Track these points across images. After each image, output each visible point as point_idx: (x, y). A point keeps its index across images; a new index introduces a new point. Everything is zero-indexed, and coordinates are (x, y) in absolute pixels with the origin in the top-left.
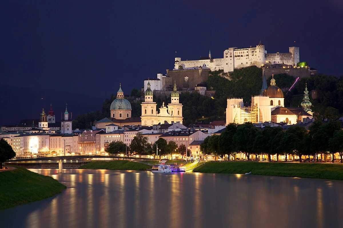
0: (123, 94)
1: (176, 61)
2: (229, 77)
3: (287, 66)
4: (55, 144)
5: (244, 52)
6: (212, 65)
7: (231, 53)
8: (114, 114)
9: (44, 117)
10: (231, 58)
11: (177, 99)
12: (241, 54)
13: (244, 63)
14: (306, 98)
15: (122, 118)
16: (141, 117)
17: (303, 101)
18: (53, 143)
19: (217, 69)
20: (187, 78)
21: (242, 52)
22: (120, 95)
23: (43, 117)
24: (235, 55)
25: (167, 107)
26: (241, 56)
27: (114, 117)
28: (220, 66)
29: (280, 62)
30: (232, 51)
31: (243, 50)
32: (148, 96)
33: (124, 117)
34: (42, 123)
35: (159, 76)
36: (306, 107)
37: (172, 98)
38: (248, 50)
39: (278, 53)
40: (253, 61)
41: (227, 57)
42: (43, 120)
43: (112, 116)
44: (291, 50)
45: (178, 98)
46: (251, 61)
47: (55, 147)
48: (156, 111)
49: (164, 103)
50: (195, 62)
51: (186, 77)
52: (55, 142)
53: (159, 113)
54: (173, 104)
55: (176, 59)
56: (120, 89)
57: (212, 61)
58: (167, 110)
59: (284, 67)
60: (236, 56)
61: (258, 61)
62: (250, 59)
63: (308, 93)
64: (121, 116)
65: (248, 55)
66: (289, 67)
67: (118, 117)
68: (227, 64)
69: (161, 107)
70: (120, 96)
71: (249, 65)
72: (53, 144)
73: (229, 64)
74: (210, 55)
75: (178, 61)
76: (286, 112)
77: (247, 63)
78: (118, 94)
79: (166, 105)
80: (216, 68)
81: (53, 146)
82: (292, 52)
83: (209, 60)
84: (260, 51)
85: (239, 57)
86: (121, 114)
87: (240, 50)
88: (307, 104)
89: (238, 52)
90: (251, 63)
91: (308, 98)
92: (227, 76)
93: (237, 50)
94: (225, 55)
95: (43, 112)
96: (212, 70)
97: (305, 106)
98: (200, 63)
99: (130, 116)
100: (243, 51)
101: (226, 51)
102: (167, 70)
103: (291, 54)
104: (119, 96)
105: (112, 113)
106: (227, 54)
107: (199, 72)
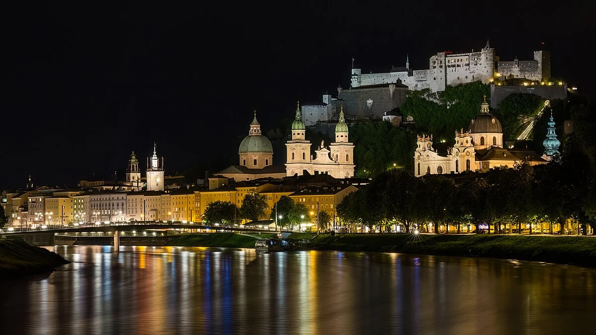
0: (259, 128)
1: (353, 75)
2: (438, 99)
3: (531, 81)
4: (134, 207)
5: (461, 60)
6: (411, 81)
7: (441, 62)
8: (244, 161)
9: (135, 165)
10: (441, 69)
11: (344, 136)
12: (457, 63)
13: (463, 77)
14: (551, 133)
15: (257, 167)
16: (285, 164)
17: (547, 137)
18: (131, 205)
19: (420, 88)
20: (370, 102)
21: (458, 60)
22: (255, 130)
23: (133, 166)
24: (447, 64)
25: (329, 149)
26: (457, 66)
27: (244, 164)
28: (424, 82)
29: (519, 75)
30: (443, 58)
31: (461, 56)
32: (296, 131)
33: (260, 165)
34: (132, 175)
35: (326, 98)
36: (551, 148)
37: (337, 134)
38: (469, 55)
39: (516, 62)
40: (475, 75)
41: (434, 67)
42: (133, 170)
43: (242, 164)
44: (538, 56)
45: (347, 134)
46: (472, 74)
47: (135, 212)
48: (311, 155)
49: (322, 143)
50: (384, 75)
51: (368, 100)
52: (134, 205)
53: (315, 158)
54: (338, 144)
55: (353, 71)
56: (255, 120)
57: (410, 74)
58: (329, 154)
59: (526, 84)
60: (449, 66)
61: (484, 74)
62: (472, 70)
63: (555, 126)
64: (255, 163)
65: (468, 65)
66: (533, 84)
67: (251, 166)
68: (435, 79)
69: (319, 149)
70: (255, 132)
71: (469, 80)
72: (131, 207)
73: (438, 79)
74: (407, 64)
75: (357, 75)
76: (505, 155)
77: (467, 77)
78: (251, 128)
79: (327, 146)
80: (416, 86)
81: (131, 210)
82: (538, 59)
83: (406, 73)
84: (487, 58)
85: (453, 67)
86: (255, 161)
87: (456, 56)
88: (552, 143)
89: (452, 59)
90: (473, 77)
91: (555, 134)
92: (435, 98)
93: (451, 56)
94: (431, 64)
95: (134, 157)
96: (411, 88)
97: (550, 146)
98: (391, 78)
99: (270, 163)
100: (460, 58)
101: (433, 58)
102: (339, 90)
103: (537, 62)
104: (253, 131)
105: (242, 158)
106: (434, 63)
107: (389, 92)
